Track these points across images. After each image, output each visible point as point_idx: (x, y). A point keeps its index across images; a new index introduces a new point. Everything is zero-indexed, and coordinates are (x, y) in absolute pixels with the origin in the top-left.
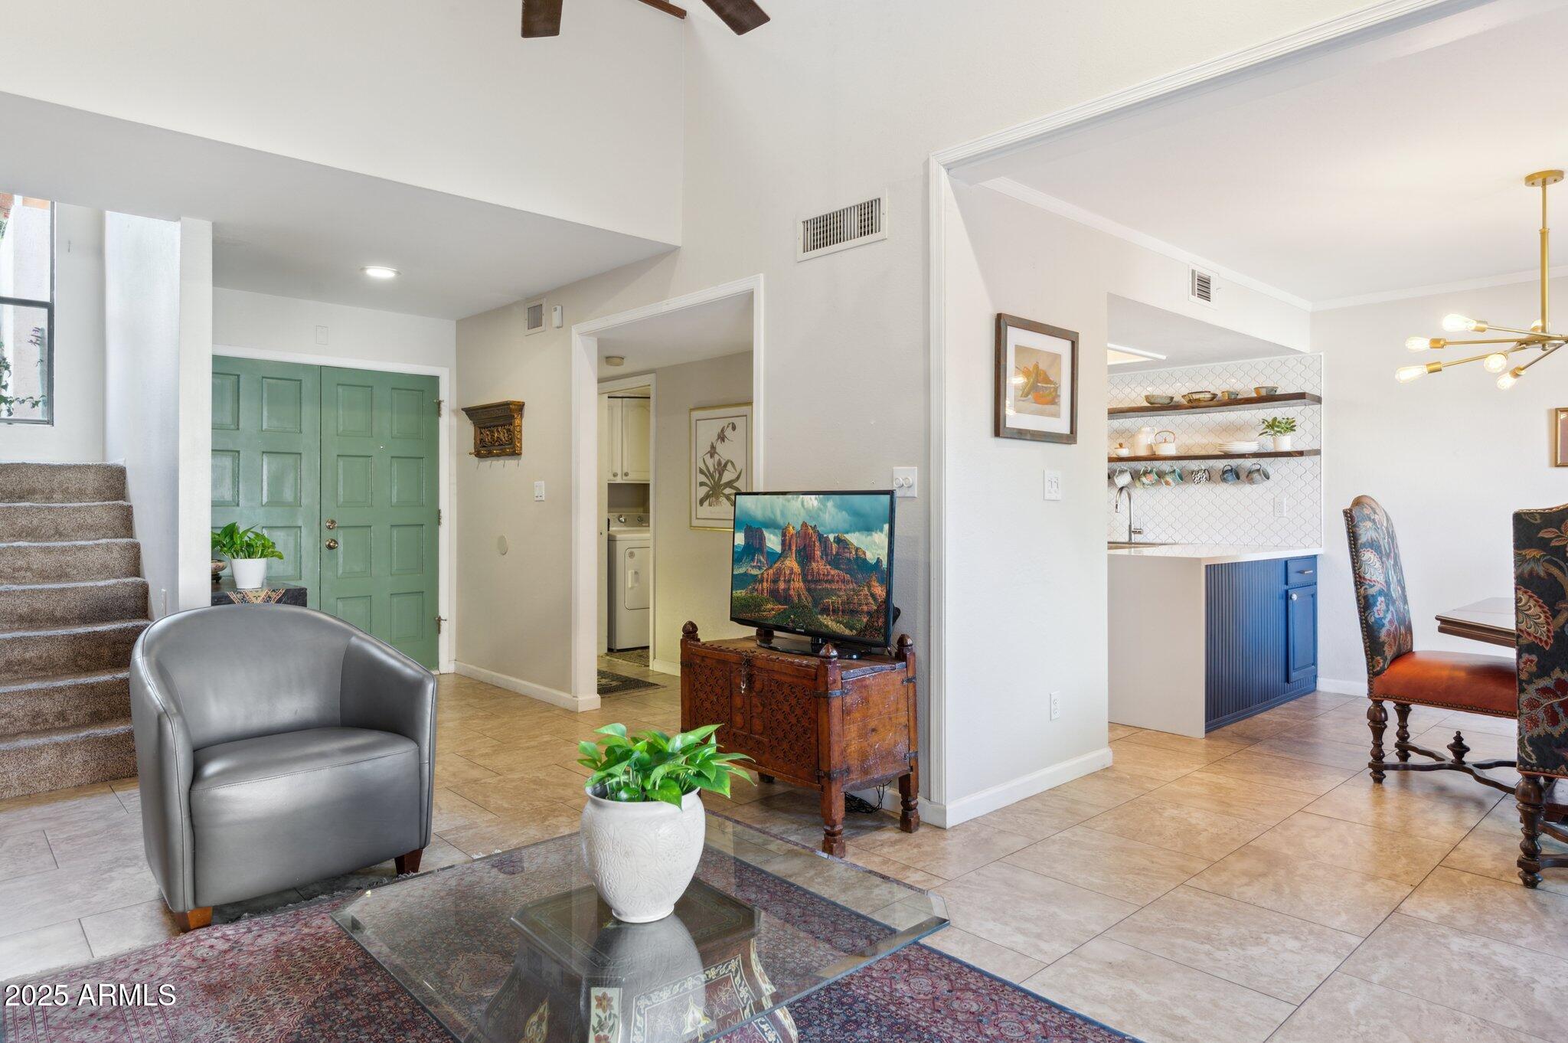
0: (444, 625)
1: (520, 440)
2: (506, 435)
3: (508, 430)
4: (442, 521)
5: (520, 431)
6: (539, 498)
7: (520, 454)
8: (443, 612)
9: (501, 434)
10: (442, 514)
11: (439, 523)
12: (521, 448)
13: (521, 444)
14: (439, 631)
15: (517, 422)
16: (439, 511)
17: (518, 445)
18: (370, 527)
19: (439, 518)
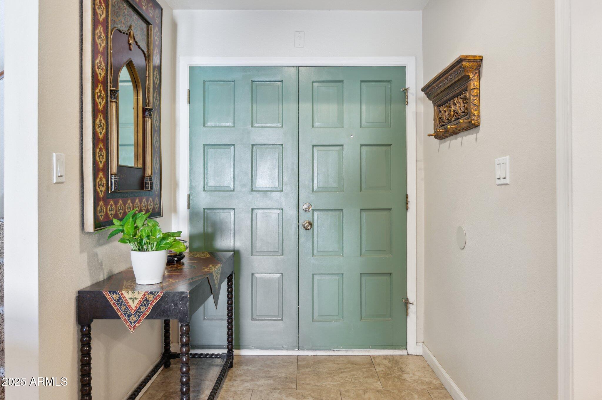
0: (412, 309)
1: (478, 107)
2: (462, 105)
3: (465, 99)
4: (410, 205)
5: (478, 96)
6: (502, 181)
7: (477, 126)
8: (411, 295)
9: (458, 106)
10: (410, 199)
11: (407, 208)
12: (479, 116)
13: (479, 112)
14: (407, 314)
15: (473, 84)
16: (407, 196)
17: (476, 113)
18: (342, 210)
19: (407, 203)
